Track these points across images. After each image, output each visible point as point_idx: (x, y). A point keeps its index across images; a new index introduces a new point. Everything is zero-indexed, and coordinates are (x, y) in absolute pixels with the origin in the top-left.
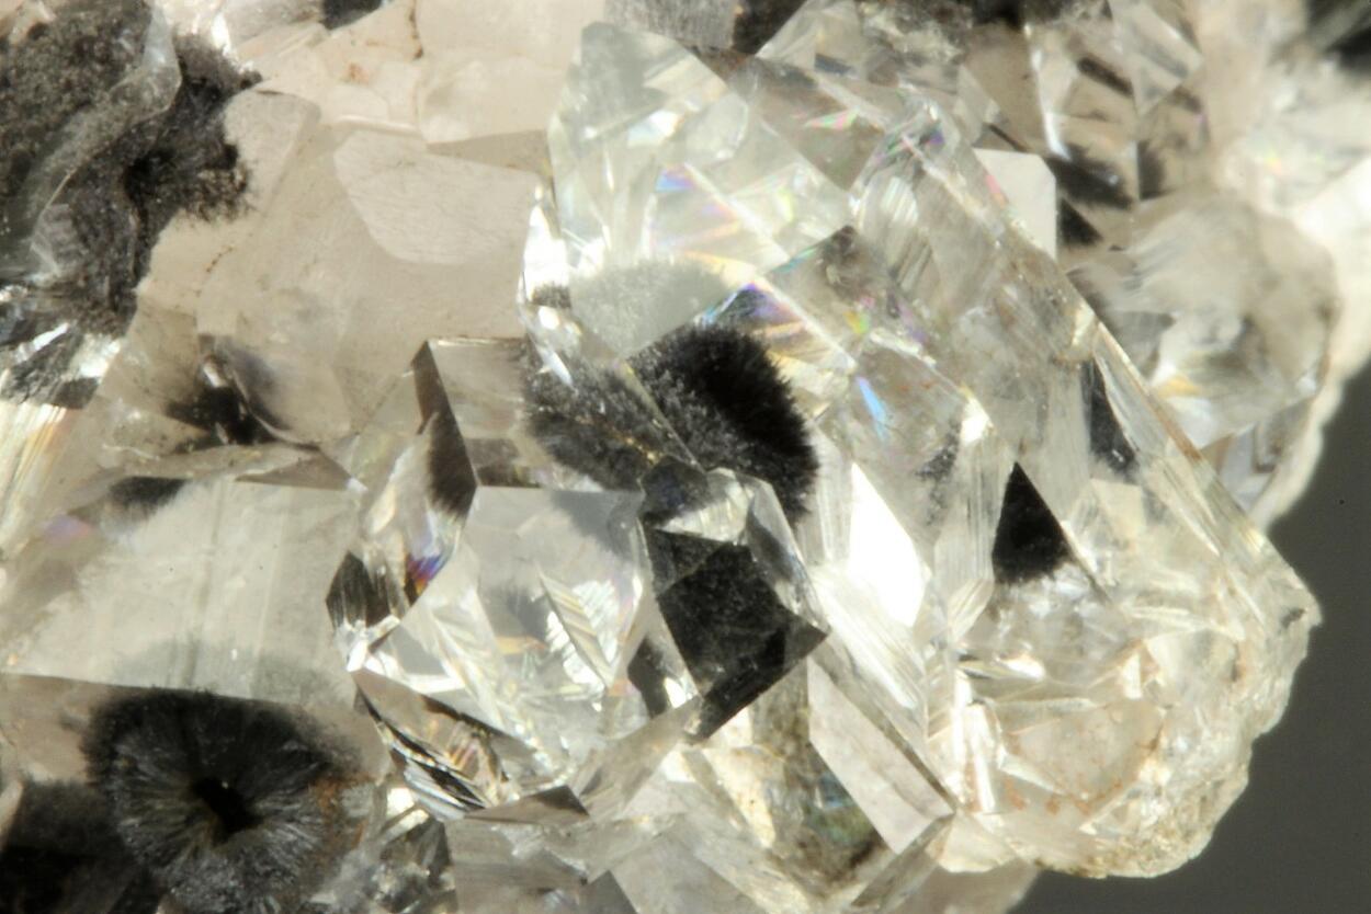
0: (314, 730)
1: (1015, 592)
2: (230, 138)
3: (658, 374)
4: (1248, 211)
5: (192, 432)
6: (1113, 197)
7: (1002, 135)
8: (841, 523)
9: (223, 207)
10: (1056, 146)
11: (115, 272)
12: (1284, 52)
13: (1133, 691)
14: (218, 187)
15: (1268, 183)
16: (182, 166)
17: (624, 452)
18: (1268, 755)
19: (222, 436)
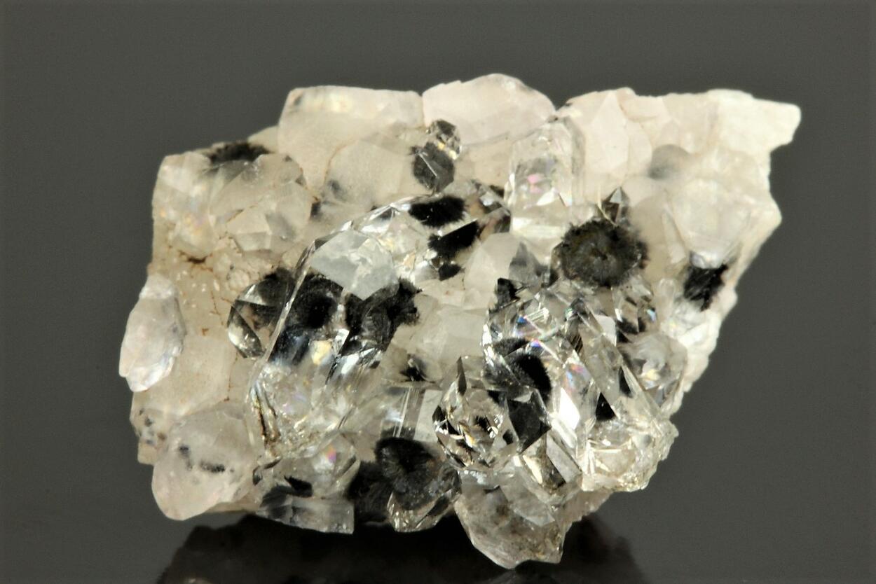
0: (429, 448)
1: (603, 423)
2: (415, 306)
3: (513, 363)
4: (667, 337)
5: (405, 378)
6: (634, 332)
7: (604, 313)
8: (558, 402)
9: (413, 322)
10: (619, 319)
11: (384, 335)
12: (678, 300)
13: (630, 447)
14: (412, 317)
15: (672, 330)
16: (403, 311)
17: (504, 382)
18: (662, 466)
19: (412, 379)
